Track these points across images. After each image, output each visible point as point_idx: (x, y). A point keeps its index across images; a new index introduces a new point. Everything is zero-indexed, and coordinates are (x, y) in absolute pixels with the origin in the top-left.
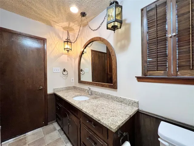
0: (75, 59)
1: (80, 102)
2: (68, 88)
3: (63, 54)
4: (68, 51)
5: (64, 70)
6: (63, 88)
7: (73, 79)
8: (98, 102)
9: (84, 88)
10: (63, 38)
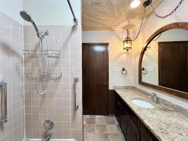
0: (135, 57)
1: (140, 109)
2: (126, 87)
3: (122, 54)
4: (127, 50)
5: (123, 70)
6: (121, 87)
7: (132, 79)
8: (170, 118)
9: (146, 91)
10: (122, 38)
